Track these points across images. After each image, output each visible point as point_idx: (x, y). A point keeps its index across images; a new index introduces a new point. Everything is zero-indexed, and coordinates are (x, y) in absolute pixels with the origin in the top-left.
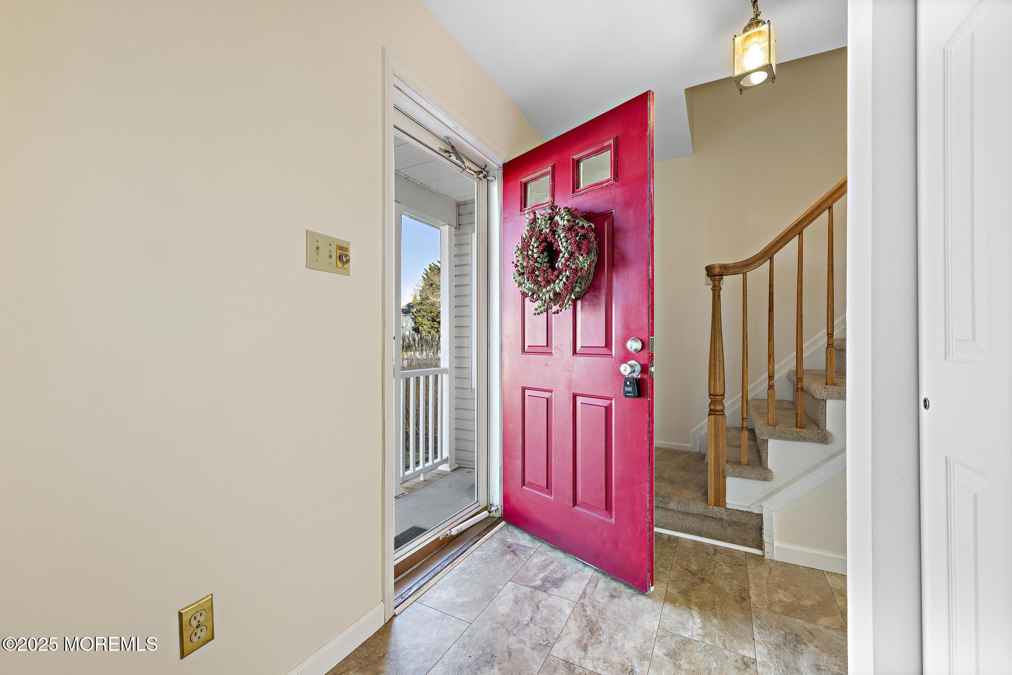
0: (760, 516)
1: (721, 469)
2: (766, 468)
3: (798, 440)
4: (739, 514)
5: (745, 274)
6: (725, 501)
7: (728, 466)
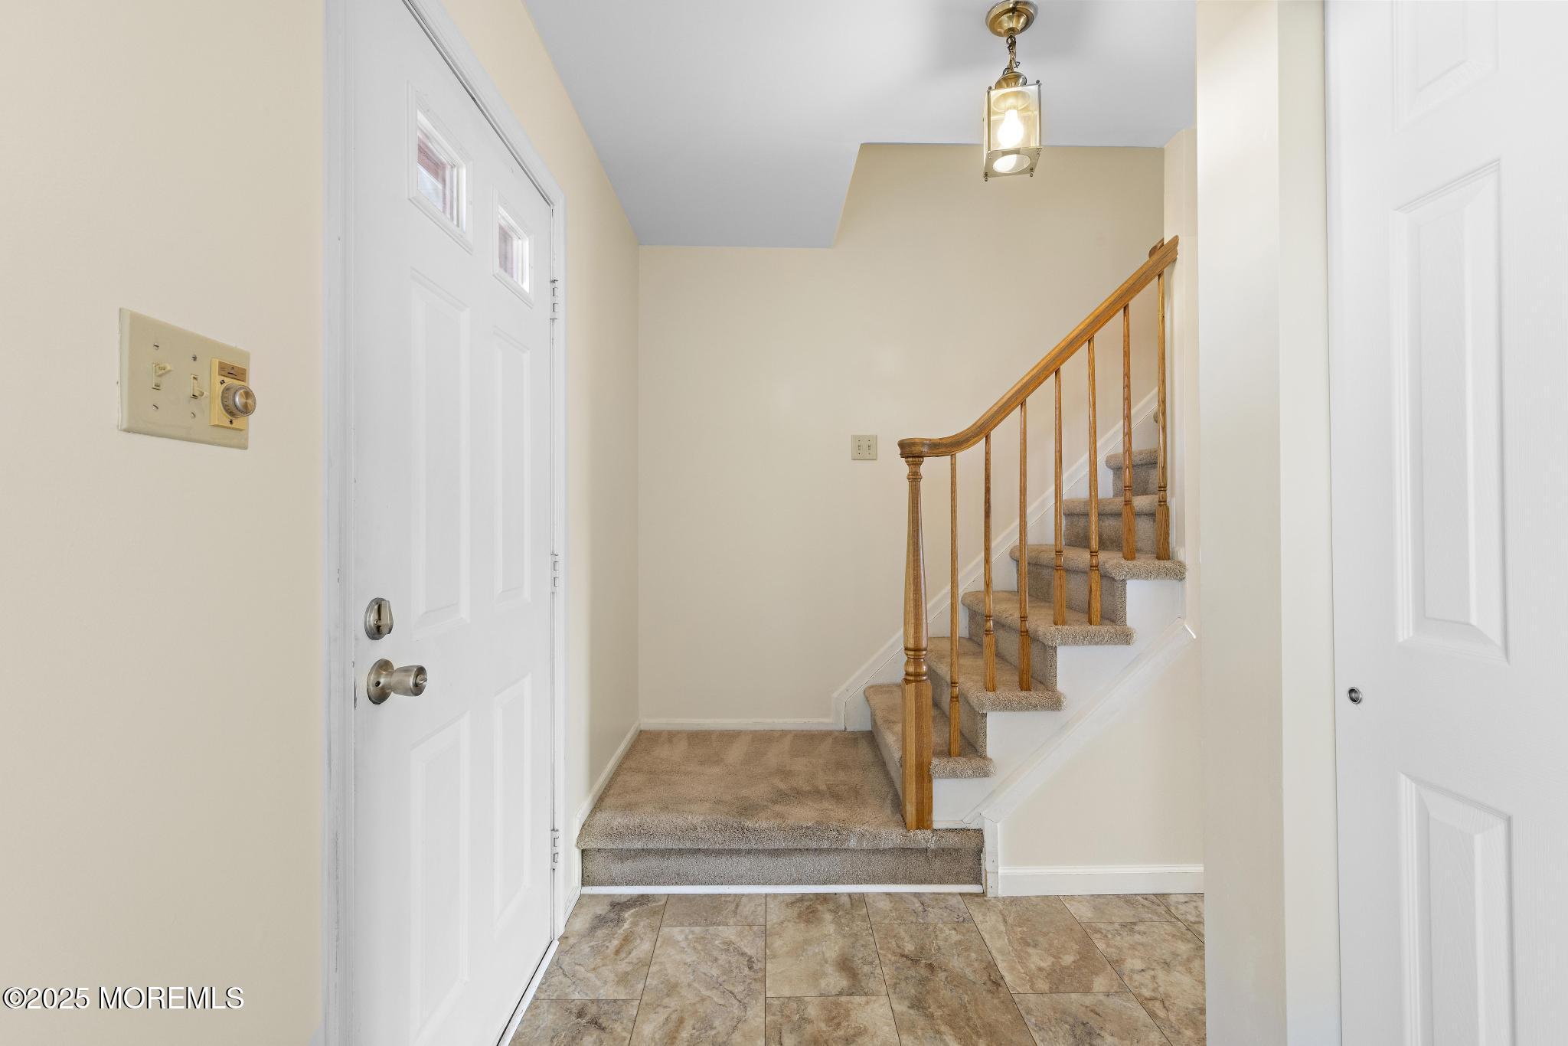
0: (979, 832)
1: (926, 768)
2: (984, 757)
3: (1027, 709)
4: (952, 835)
5: (953, 457)
6: (931, 818)
7: (935, 761)
